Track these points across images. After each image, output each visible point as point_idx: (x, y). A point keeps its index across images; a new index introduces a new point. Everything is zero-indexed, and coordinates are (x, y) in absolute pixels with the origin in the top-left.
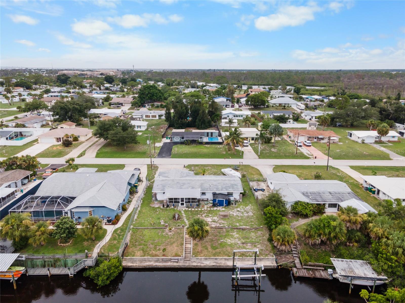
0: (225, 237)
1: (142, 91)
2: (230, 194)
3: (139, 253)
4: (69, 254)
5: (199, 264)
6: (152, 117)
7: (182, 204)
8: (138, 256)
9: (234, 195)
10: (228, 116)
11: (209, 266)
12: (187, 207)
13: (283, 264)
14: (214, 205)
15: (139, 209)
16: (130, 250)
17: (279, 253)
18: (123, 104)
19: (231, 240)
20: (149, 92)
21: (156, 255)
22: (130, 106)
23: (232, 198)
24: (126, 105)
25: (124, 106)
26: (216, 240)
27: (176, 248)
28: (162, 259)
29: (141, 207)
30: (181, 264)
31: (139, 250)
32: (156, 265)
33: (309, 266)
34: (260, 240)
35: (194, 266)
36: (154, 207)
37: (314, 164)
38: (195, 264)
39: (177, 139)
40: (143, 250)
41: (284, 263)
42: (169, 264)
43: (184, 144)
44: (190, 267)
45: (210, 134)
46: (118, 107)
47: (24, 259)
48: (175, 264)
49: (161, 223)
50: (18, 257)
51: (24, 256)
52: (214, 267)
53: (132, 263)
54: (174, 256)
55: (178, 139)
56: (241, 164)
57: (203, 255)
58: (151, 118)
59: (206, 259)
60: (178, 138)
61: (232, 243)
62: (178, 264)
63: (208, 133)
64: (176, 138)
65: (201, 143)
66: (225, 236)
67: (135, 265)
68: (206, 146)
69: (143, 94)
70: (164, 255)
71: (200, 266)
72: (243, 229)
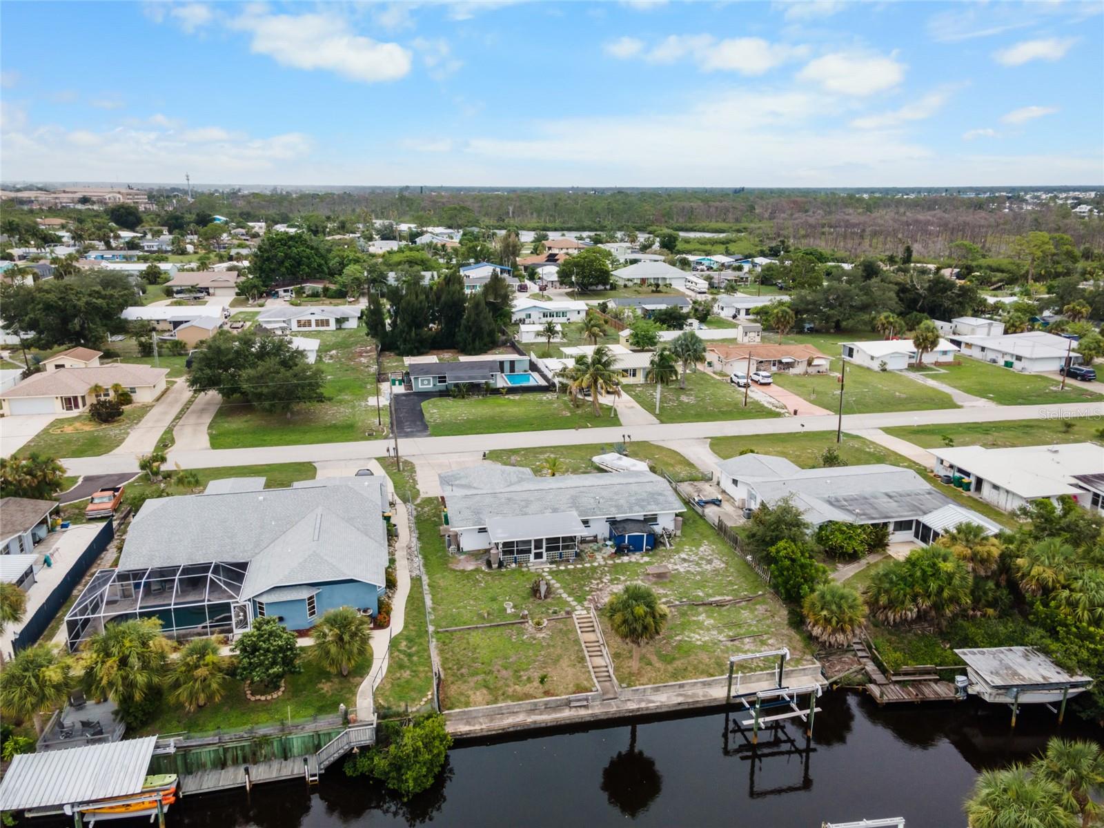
0: (684, 629)
1: (266, 251)
2: (652, 519)
3: (479, 696)
5: (643, 705)
6: (317, 325)
7: (538, 556)
8: (480, 704)
9: (659, 520)
10: (529, 316)
11: (668, 706)
12: (552, 563)
13: (840, 678)
14: (620, 551)
15: (425, 580)
16: (453, 690)
17: (825, 652)
18: (211, 291)
19: (699, 634)
20: (286, 255)
21: (527, 696)
22: (230, 296)
23: (658, 529)
24: (218, 292)
25: (214, 295)
26: (664, 639)
27: (570, 671)
28: (546, 704)
29: (428, 573)
30: (597, 710)
31: (477, 689)
32: (535, 722)
33: (906, 674)
34: (769, 627)
35: (632, 711)
36: (463, 571)
37: (804, 429)
38: (632, 706)
39: (426, 382)
40: (487, 687)
41: (842, 675)
42: (566, 715)
43: (449, 396)
44: (621, 715)
45: (507, 367)
46: (195, 298)
47: (172, 750)
48: (583, 712)
49: (505, 610)
50: (157, 747)
51: (172, 741)
52: (680, 708)
53: (468, 723)
54: (574, 693)
55: (429, 384)
56: (627, 440)
57: (644, 680)
58: (314, 327)
59: (657, 690)
60: (429, 380)
61: (705, 642)
62: (590, 712)
63: (502, 363)
64: (422, 381)
65: (496, 391)
66: (683, 626)
67: (477, 727)
68: (511, 397)
69: (268, 259)
70: (547, 693)
71: (647, 708)
72: (720, 605)
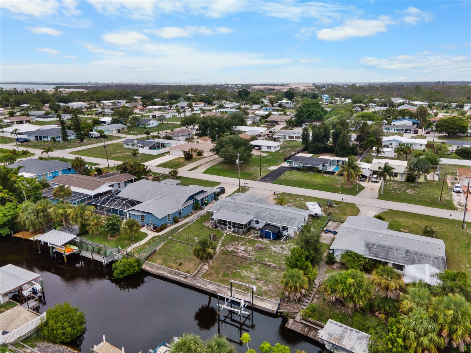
0: (244, 269)
3: (159, 261)
4: (108, 246)
5: (202, 286)
6: (296, 139)
7: (230, 228)
8: (157, 263)
9: (289, 230)
11: (210, 290)
12: (233, 232)
13: (284, 312)
14: (261, 236)
15: (190, 224)
16: (155, 257)
17: (284, 300)
18: (279, 123)
19: (247, 272)
21: (172, 267)
24: (281, 123)
26: (233, 268)
27: (192, 265)
28: (175, 272)
29: (194, 223)
30: (188, 281)
31: (161, 259)
32: (167, 276)
33: (310, 322)
34: (277, 281)
35: (198, 286)
36: (204, 225)
38: (198, 285)
39: (296, 164)
40: (164, 259)
41: (286, 311)
42: (177, 278)
43: (300, 170)
44: (195, 286)
47: (78, 241)
48: (183, 280)
49: (195, 240)
50: (75, 238)
51: (78, 238)
52: (213, 292)
53: (151, 268)
54: (185, 272)
56: (344, 201)
57: (209, 278)
58: (294, 139)
59: (211, 283)
61: (246, 276)
62: (184, 280)
63: (338, 161)
65: (320, 172)
66: (245, 268)
67: (151, 270)
68: (325, 175)
69: (301, 112)
70: (177, 269)
71: (203, 288)
72: (268, 266)
